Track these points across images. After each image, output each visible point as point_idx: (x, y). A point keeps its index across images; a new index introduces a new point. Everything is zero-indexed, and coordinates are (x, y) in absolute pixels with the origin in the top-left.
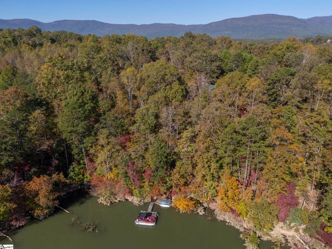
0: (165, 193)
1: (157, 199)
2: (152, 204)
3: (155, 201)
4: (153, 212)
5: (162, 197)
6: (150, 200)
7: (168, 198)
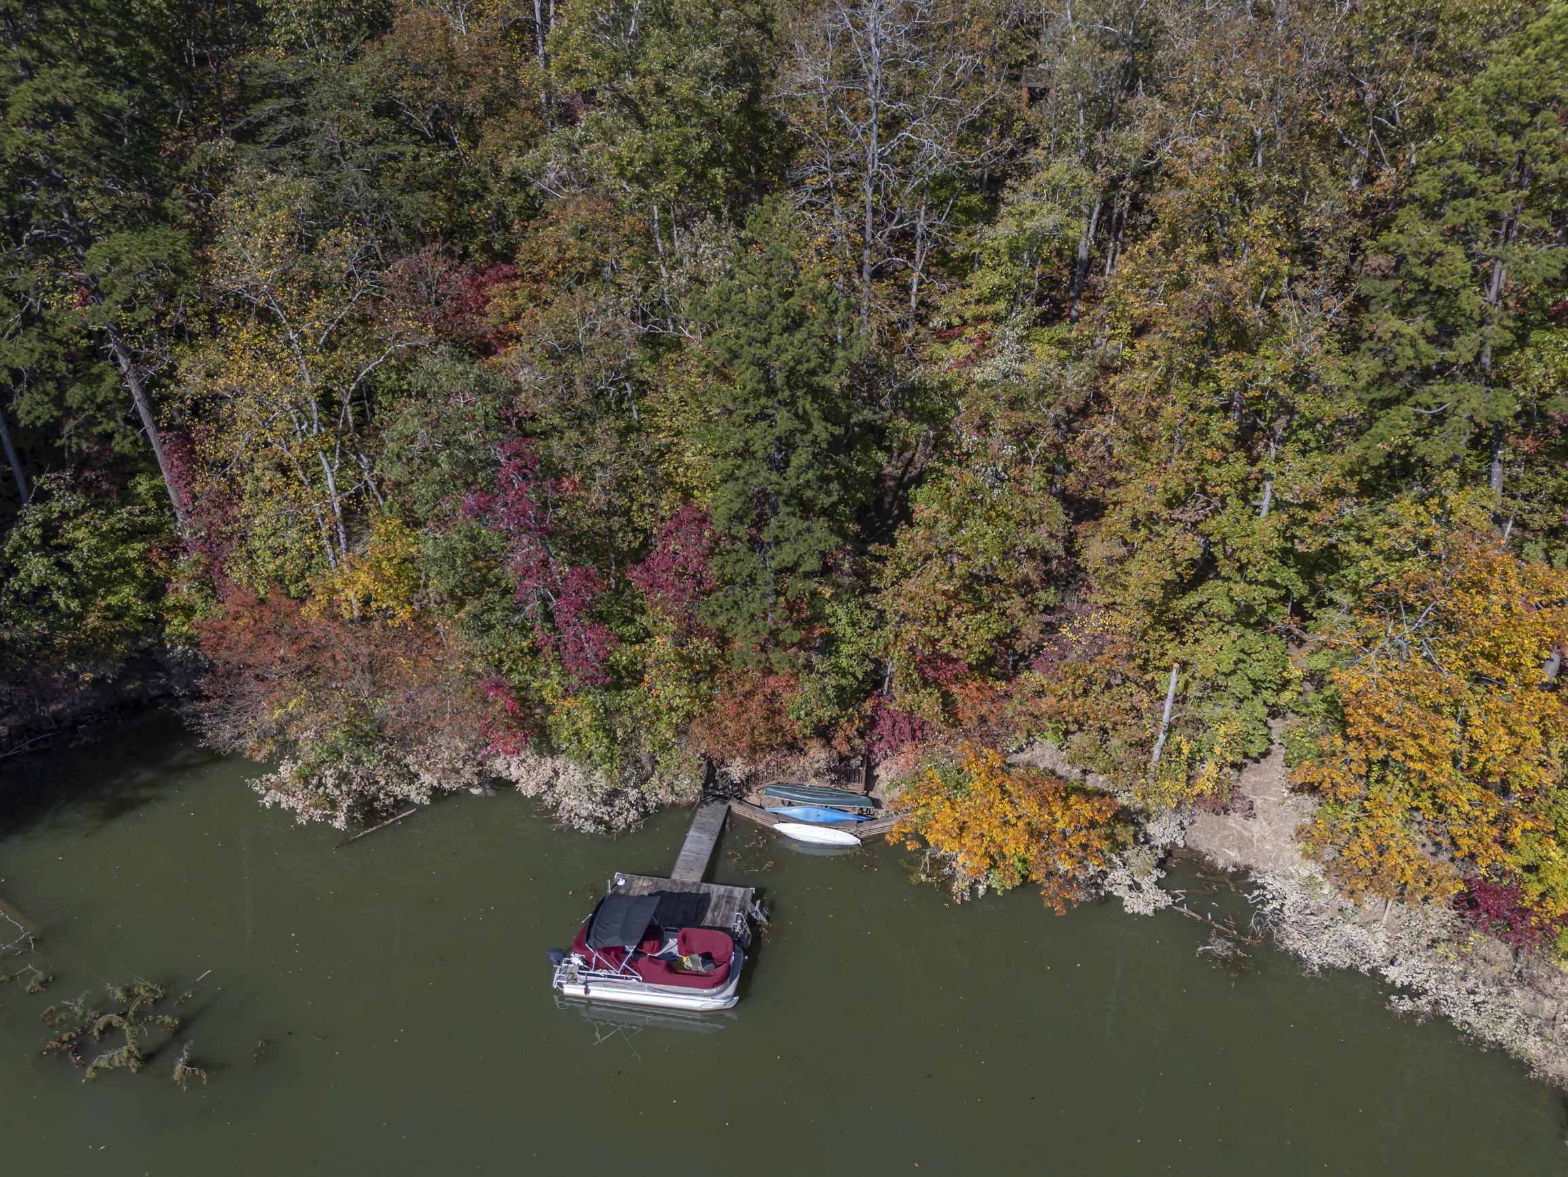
0: (824, 733)
1: (751, 779)
2: (711, 817)
3: (739, 791)
4: (716, 890)
5: (797, 764)
6: (689, 785)
7: (842, 771)
